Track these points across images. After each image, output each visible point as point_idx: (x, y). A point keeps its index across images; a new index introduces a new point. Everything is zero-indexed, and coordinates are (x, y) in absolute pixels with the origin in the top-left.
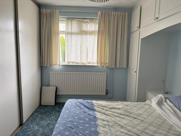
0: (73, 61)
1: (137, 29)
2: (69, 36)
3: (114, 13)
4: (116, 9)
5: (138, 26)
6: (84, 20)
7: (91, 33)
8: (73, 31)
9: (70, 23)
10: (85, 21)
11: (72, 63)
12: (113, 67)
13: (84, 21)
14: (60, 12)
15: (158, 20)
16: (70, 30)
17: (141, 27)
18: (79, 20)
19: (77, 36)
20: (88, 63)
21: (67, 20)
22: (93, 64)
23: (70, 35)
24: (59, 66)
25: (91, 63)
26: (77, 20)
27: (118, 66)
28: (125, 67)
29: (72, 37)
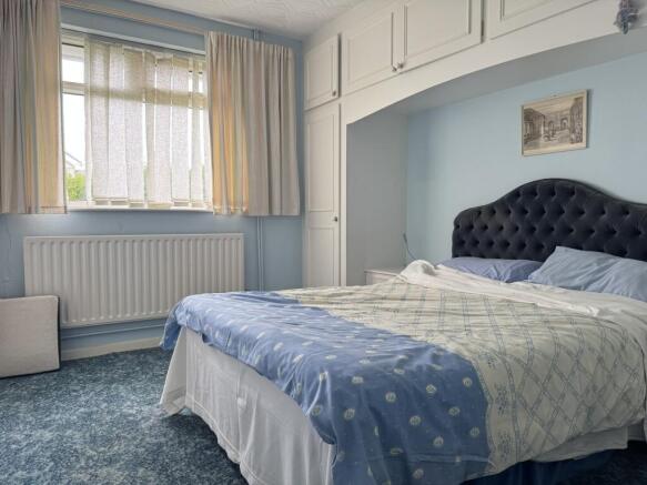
0: (117, 195)
1: (332, 98)
2: (99, 102)
3: (254, 45)
4: (259, 33)
5: (335, 88)
6: (154, 53)
7: (182, 100)
8: (113, 85)
9: (102, 58)
10: (159, 55)
11: (113, 203)
12: (265, 213)
13: (154, 57)
14: (62, 7)
15: (404, 69)
16: (99, 82)
17: (343, 93)
18: (137, 49)
19: (129, 103)
20: (176, 204)
21: (91, 42)
22: (193, 206)
23: (103, 100)
24: (66, 212)
25: (186, 204)
26: (130, 48)
27: (277, 212)
28: (296, 212)
29: (111, 107)
